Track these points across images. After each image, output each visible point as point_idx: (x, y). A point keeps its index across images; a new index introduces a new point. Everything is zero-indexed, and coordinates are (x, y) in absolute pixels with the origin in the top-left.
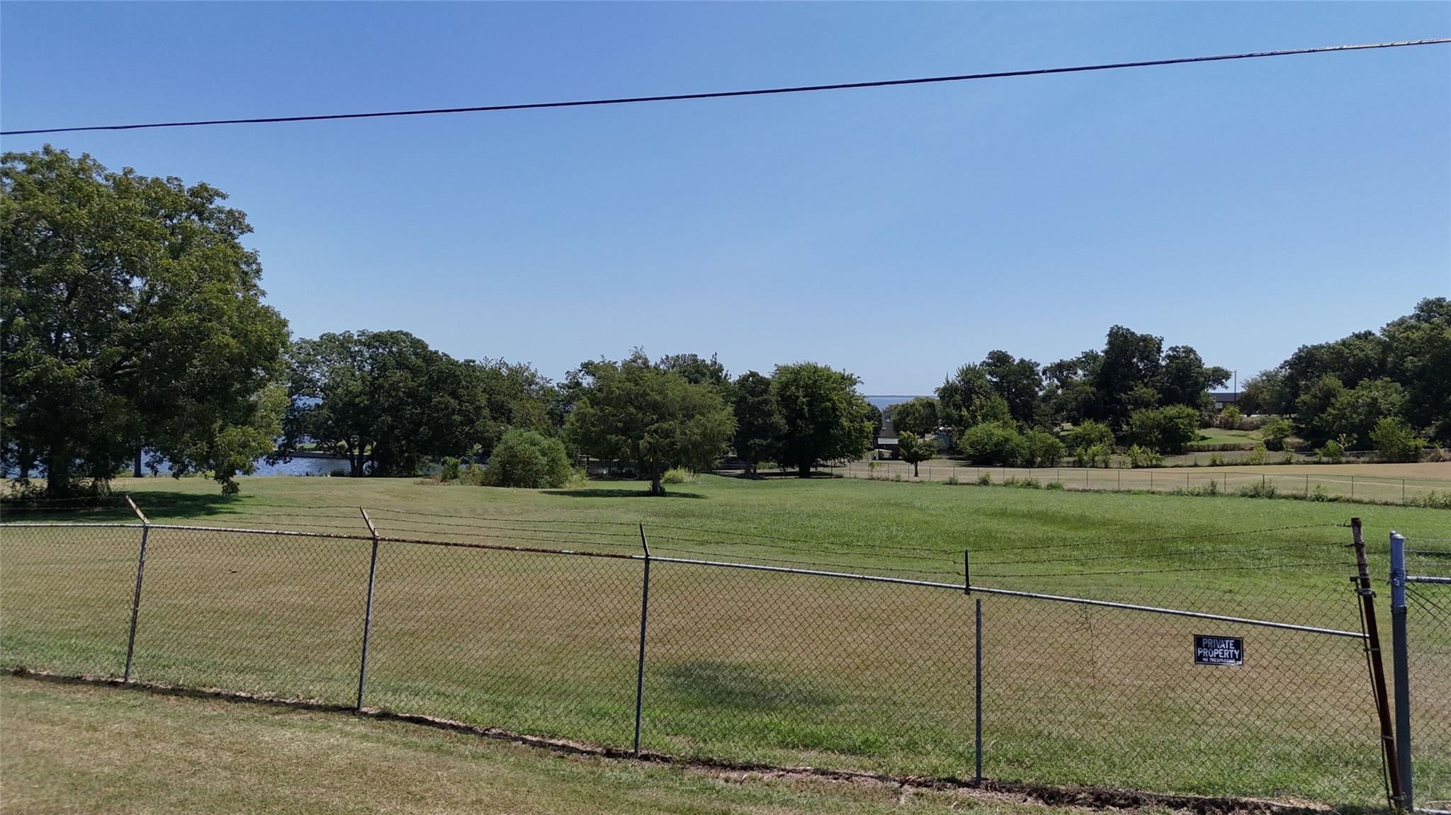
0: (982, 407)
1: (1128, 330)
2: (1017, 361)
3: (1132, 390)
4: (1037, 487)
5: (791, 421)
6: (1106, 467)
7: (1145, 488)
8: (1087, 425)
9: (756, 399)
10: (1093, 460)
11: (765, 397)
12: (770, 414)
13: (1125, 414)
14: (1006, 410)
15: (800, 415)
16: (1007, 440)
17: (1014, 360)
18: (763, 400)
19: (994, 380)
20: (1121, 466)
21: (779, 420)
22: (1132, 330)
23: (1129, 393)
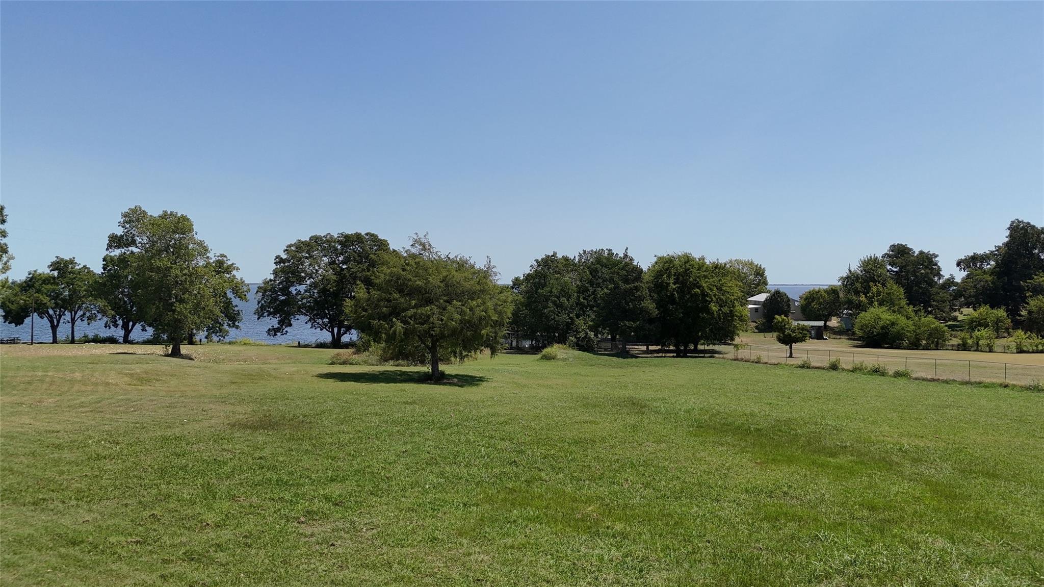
0: (879, 293)
1: (1029, 223)
2: (917, 253)
3: (1032, 278)
4: (884, 374)
5: (660, 304)
6: (990, 352)
7: (999, 381)
8: (984, 310)
9: (628, 286)
10: (978, 344)
11: (636, 284)
12: (641, 299)
13: (1024, 300)
14: (902, 296)
15: (672, 300)
16: (893, 324)
17: (914, 252)
18: (634, 287)
19: (895, 270)
20: (1006, 350)
21: (649, 305)
22: (1032, 224)
23: (1028, 281)
